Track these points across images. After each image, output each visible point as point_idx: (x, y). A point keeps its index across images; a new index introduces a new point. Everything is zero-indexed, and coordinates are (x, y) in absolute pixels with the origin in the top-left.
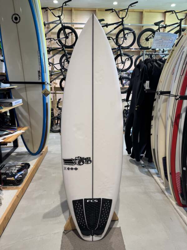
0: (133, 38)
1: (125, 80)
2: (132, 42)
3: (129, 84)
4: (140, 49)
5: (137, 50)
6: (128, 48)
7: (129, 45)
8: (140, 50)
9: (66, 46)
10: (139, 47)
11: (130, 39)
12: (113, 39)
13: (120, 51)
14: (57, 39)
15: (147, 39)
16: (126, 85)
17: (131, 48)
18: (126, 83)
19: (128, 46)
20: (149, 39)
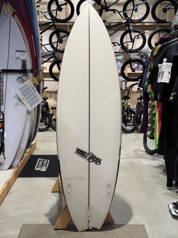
0: (146, 10)
1: (137, 64)
2: (144, 14)
3: (142, 69)
4: (156, 22)
5: (152, 24)
6: (140, 21)
7: (141, 18)
8: (157, 24)
9: (58, 19)
10: (155, 21)
11: (142, 10)
12: (119, 12)
13: (129, 26)
14: (47, 11)
15: (165, 11)
16: (138, 70)
17: (143, 21)
18: (138, 67)
19: (139, 18)
20: (167, 11)
